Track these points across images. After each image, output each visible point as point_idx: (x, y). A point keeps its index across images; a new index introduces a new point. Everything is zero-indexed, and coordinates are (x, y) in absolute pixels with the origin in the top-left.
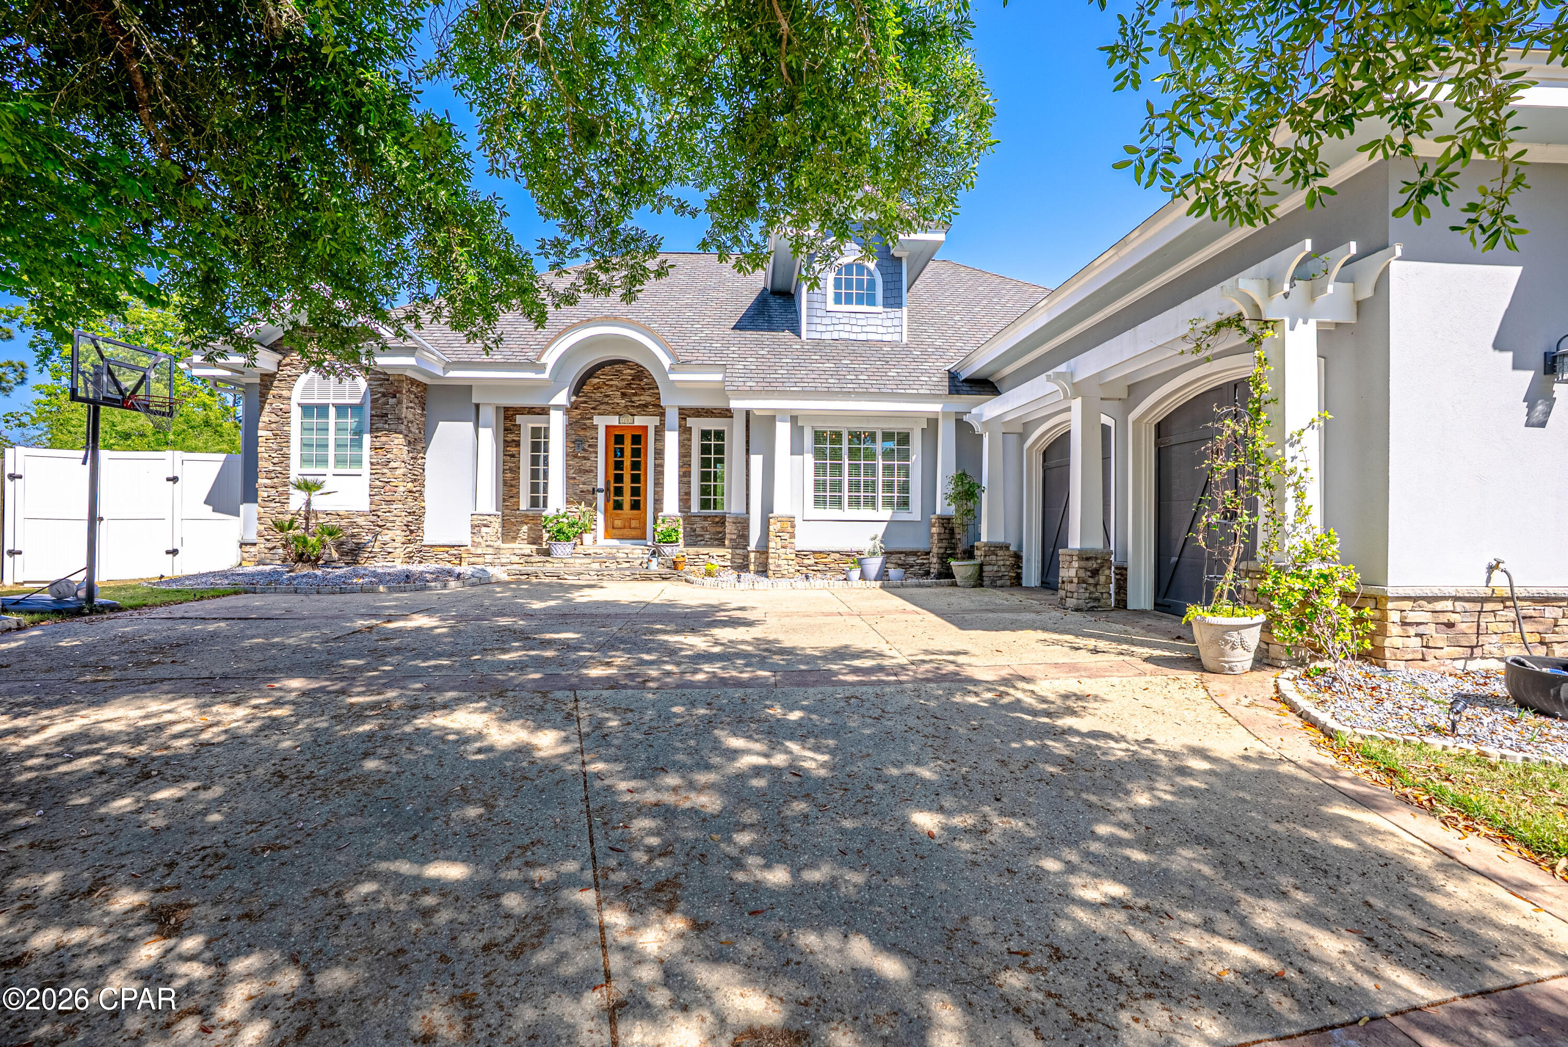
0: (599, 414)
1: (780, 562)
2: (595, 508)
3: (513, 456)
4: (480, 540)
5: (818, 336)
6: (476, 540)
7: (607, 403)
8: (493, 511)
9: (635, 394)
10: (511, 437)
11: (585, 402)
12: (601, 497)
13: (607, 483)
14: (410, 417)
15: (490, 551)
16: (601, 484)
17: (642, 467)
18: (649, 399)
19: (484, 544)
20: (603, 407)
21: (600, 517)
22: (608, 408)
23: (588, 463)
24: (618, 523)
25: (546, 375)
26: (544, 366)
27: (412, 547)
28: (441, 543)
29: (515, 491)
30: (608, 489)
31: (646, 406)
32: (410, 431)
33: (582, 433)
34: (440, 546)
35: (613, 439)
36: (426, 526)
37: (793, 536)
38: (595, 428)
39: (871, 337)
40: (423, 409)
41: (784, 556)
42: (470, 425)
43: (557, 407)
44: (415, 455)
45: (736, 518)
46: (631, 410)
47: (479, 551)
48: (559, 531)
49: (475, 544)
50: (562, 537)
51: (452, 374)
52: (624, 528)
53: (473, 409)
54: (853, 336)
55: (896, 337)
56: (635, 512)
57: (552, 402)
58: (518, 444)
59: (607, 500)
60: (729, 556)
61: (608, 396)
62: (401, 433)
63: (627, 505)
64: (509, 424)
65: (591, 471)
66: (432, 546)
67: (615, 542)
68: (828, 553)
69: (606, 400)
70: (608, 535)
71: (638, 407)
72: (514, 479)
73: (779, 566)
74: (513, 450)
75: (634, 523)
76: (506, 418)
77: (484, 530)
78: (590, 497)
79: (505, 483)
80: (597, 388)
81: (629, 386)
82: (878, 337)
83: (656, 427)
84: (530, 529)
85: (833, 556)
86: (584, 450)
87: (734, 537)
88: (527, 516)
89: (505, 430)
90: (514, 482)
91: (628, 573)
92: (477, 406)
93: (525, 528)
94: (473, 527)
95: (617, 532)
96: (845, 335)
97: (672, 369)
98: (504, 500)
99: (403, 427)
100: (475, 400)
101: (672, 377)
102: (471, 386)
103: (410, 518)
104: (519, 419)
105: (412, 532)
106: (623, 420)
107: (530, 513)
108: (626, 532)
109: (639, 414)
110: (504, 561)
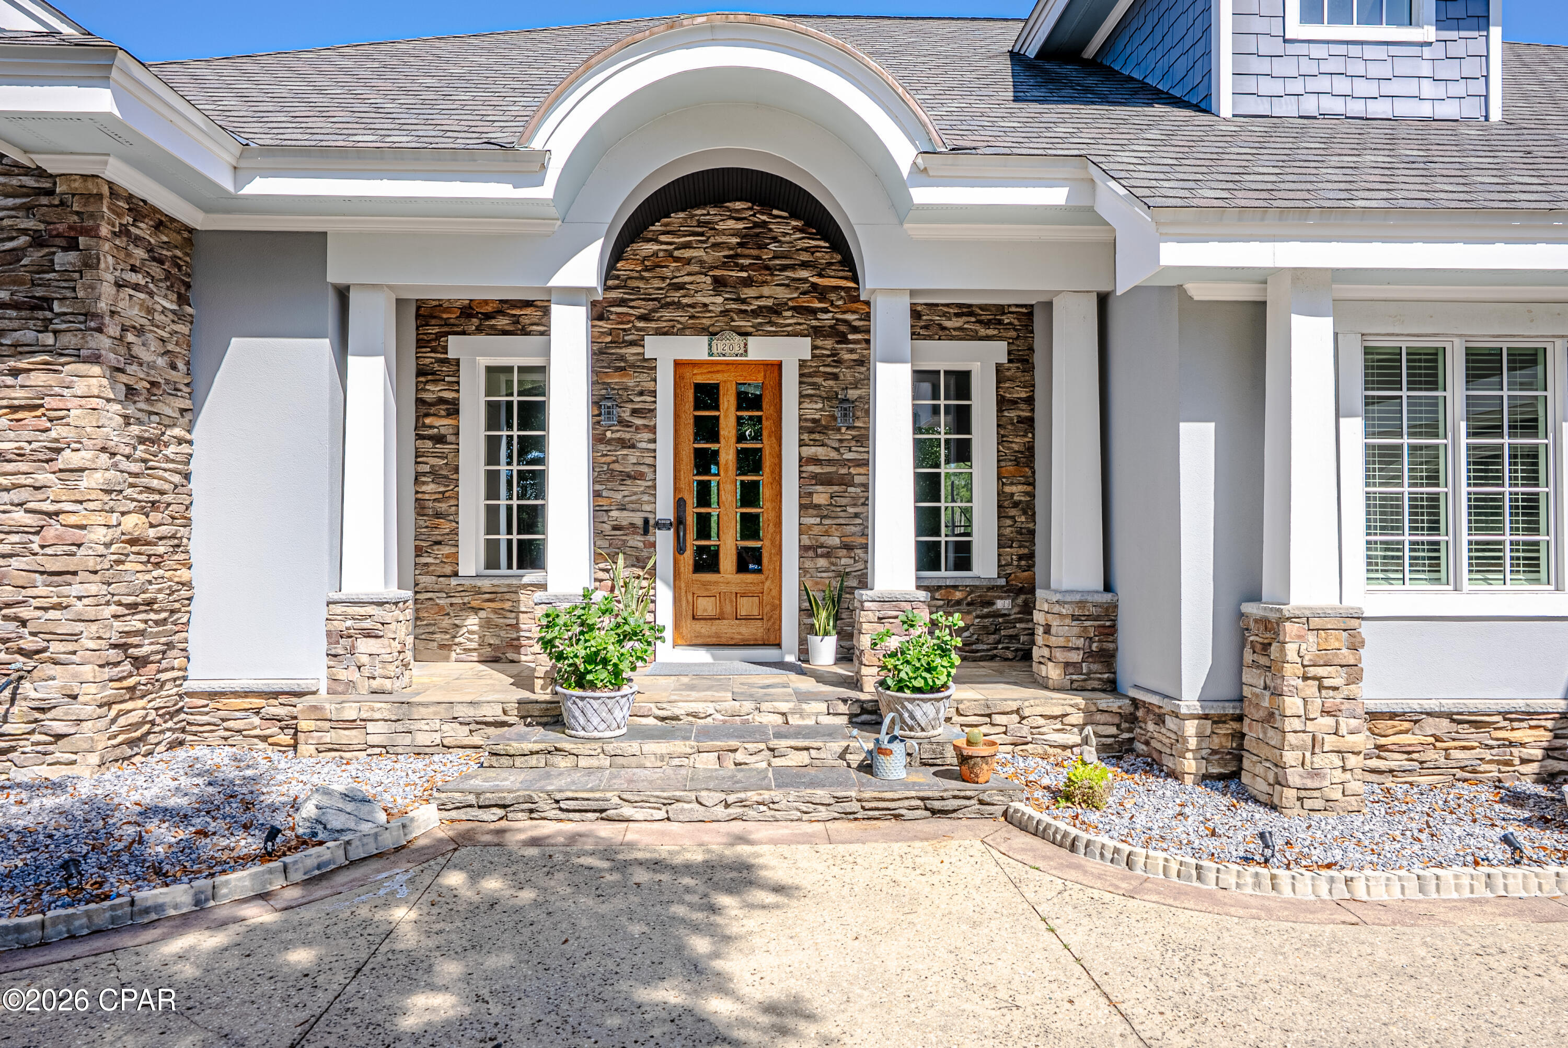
0: (659, 332)
1: (1319, 761)
2: (653, 573)
3: (440, 439)
4: (354, 675)
5: (1262, 107)
6: (343, 675)
7: (678, 305)
8: (393, 592)
9: (748, 282)
10: (434, 391)
11: (622, 302)
12: (664, 540)
13: (680, 504)
14: (133, 313)
15: (382, 709)
16: (665, 509)
17: (767, 463)
18: (782, 294)
19: (364, 686)
20: (667, 314)
21: (664, 596)
22: (681, 317)
23: (633, 456)
24: (706, 606)
25: (546, 191)
26: (541, 160)
27: (137, 709)
28: (237, 685)
29: (446, 527)
30: (680, 522)
31: (775, 310)
32: (132, 358)
33: (615, 379)
34: (235, 694)
35: (690, 395)
36: (195, 638)
37: (1354, 673)
38: (649, 366)
39: (1404, 108)
40: (182, 300)
41: (1331, 742)
42: (324, 346)
43: (571, 295)
44: (152, 431)
45: (1081, 604)
46: (739, 323)
47: (350, 713)
48: (592, 659)
49: (337, 687)
50: (600, 675)
51: (260, 186)
52: (720, 617)
53: (331, 303)
54: (1356, 108)
55: (1472, 109)
56: (749, 577)
57: (560, 280)
58: (453, 409)
59: (680, 548)
60: (1077, 718)
61: (680, 287)
62: (95, 359)
63: (728, 561)
64: (429, 358)
65: (641, 476)
66: (213, 695)
67: (702, 656)
68: (1415, 719)
69: (676, 295)
70: (683, 640)
71: (755, 313)
72: (443, 497)
73: (1316, 773)
74: (440, 424)
75: (747, 606)
76: (421, 343)
77: (364, 646)
78: (636, 541)
79: (420, 507)
80: (653, 265)
81: (731, 261)
82: (1425, 110)
83: (802, 364)
84: (487, 624)
85: (1431, 726)
86: (621, 422)
87: (1076, 657)
88: (478, 592)
89: (420, 372)
90: (443, 506)
91: (821, 794)
92: (343, 294)
93: (472, 622)
94: (334, 637)
95: (704, 628)
96: (1336, 106)
97: (921, 174)
98: (419, 552)
99: (103, 342)
100: (335, 276)
101: (921, 195)
102: (325, 234)
103: (135, 623)
104: (456, 346)
105: (140, 662)
106: (719, 345)
107: (486, 584)
108: (727, 628)
109: (758, 330)
110: (423, 739)
